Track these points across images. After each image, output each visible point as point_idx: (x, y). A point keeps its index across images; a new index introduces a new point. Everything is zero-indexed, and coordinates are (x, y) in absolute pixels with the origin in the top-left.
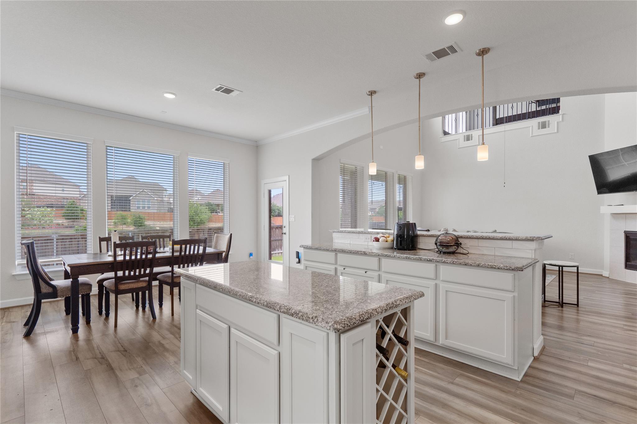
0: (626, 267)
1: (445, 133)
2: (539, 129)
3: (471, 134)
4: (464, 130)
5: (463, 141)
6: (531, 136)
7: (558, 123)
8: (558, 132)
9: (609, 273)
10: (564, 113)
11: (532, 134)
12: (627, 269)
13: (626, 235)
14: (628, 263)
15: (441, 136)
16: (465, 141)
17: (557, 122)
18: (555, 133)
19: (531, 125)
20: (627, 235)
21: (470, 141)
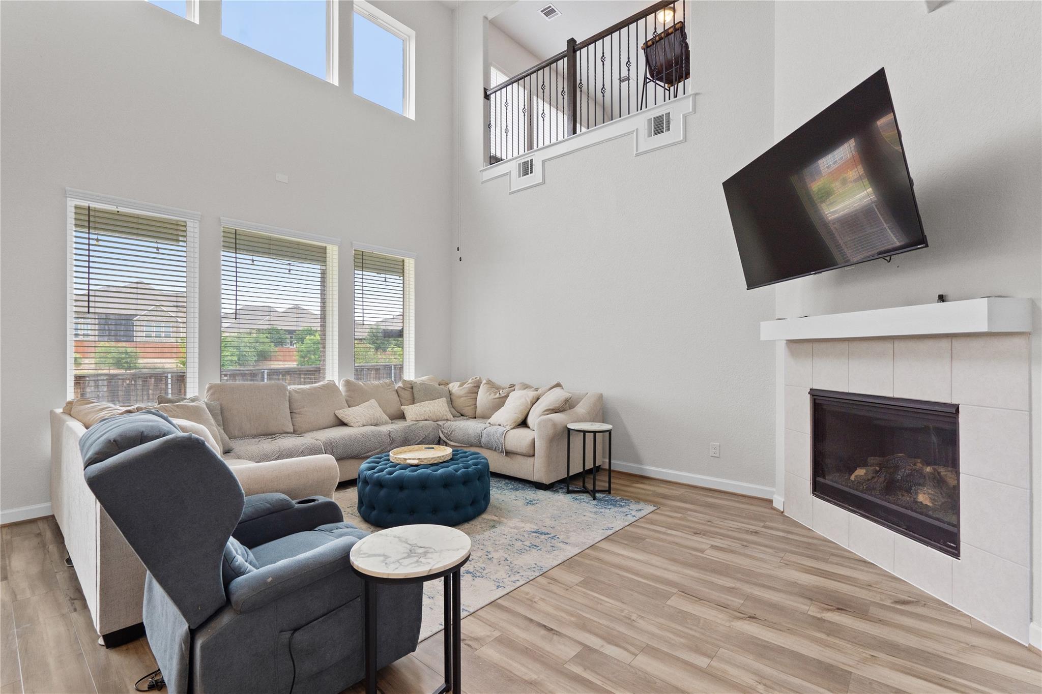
0: (815, 491)
1: (494, 160)
2: (649, 135)
3: (531, 158)
4: (522, 152)
5: (518, 177)
6: (635, 153)
7: (685, 117)
8: (686, 141)
9: (783, 500)
10: (697, 92)
11: (637, 151)
12: (817, 496)
13: (815, 399)
14: (819, 479)
15: (482, 169)
16: (519, 177)
17: (683, 115)
18: (679, 143)
19: (635, 129)
20: (817, 401)
21: (530, 175)
